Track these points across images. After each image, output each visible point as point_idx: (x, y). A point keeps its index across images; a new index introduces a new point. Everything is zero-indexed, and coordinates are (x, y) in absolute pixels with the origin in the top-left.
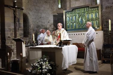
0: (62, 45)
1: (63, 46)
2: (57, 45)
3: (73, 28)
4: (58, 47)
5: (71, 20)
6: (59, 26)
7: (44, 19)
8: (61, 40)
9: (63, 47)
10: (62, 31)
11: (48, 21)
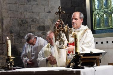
0: (79, 65)
1: (83, 68)
2: (68, 67)
3: (109, 26)
4: (70, 69)
5: (104, 7)
6: (76, 19)
7: (37, 4)
8: (76, 53)
9: (82, 70)
10: (82, 32)
11: (47, 10)
